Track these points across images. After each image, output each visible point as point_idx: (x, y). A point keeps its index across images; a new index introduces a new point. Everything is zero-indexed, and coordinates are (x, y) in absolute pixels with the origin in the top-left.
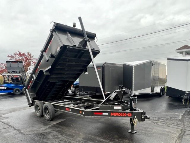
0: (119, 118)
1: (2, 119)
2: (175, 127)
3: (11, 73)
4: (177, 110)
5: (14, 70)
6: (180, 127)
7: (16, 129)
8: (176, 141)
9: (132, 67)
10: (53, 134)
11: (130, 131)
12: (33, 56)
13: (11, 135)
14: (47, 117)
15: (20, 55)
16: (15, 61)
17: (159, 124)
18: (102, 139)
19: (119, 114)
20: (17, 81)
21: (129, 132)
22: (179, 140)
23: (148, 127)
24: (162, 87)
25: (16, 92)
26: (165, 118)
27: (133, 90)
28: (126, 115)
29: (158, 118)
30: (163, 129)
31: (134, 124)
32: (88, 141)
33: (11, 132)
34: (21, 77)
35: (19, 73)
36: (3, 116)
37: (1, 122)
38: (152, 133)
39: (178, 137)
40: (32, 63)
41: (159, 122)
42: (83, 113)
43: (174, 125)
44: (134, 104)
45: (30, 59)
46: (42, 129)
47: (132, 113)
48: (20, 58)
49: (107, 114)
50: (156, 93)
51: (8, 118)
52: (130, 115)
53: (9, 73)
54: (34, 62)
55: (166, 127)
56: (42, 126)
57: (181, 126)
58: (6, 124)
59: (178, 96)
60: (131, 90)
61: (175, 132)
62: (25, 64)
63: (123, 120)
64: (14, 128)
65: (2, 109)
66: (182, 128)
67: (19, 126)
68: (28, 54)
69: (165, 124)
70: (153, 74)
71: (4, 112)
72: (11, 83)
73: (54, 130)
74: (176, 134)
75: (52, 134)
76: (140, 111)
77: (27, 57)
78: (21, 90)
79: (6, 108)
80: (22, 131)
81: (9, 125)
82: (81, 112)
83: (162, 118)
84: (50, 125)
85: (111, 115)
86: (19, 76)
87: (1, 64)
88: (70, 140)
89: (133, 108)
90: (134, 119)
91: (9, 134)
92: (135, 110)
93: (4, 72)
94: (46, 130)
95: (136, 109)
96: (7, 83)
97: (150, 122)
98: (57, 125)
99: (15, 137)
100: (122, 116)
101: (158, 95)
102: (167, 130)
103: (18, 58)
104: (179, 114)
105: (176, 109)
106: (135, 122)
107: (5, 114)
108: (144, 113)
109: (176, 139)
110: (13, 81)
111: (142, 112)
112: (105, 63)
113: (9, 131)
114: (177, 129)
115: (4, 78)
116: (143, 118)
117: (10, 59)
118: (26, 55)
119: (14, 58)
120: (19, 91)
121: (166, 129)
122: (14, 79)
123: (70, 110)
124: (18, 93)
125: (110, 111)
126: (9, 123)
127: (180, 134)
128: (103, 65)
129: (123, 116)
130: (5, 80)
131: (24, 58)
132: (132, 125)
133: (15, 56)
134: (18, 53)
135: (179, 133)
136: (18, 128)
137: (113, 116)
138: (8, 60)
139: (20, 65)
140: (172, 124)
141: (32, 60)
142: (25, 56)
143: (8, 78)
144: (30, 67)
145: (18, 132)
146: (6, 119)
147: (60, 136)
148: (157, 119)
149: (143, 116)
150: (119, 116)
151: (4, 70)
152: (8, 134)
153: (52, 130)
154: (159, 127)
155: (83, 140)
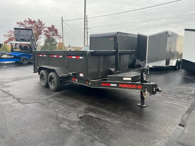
0: (128, 90)
1: (3, 88)
2: (185, 101)
3: (20, 41)
4: (191, 84)
5: (22, 38)
6: (190, 102)
7: (16, 97)
8: (184, 115)
9: (147, 37)
10: (54, 103)
11: (139, 104)
12: (44, 24)
13: (8, 104)
14: (52, 87)
15: (30, 22)
16: (24, 28)
17: (169, 97)
18: (104, 111)
19: (128, 86)
20: (26, 50)
21: (138, 106)
22: (187, 114)
23: (156, 100)
24: (178, 60)
25: (23, 61)
26: (176, 92)
27: (146, 63)
28: (136, 87)
29: (168, 91)
30: (172, 103)
31: (145, 97)
32: (89, 112)
33: (10, 100)
34: (30, 45)
35: (28, 41)
36: (5, 84)
37: (2, 90)
38: (159, 106)
39: (187, 111)
40: (43, 31)
41: (169, 95)
42: (90, 84)
43: (185, 100)
44: (145, 75)
45: (41, 27)
46: (43, 99)
47: (142, 85)
48: (30, 25)
49: (116, 85)
50: (172, 66)
51: (9, 86)
52: (140, 87)
53: (17, 41)
54: (44, 31)
55: (175, 100)
56: (44, 96)
57: (192, 100)
58: (6, 93)
59: (193, 70)
60: (144, 62)
61: (184, 106)
62: (35, 32)
63: (131, 93)
64: (13, 96)
65: (5, 77)
66: (192, 102)
67: (19, 95)
68: (39, 21)
69: (175, 97)
70: (168, 46)
71: (6, 81)
72: (19, 52)
73: (56, 100)
74: (185, 108)
75: (52, 104)
76: (152, 83)
77: (38, 25)
78: (29, 59)
79: (10, 77)
80: (21, 100)
81: (9, 94)
82: (87, 83)
83: (173, 92)
84: (53, 94)
85: (120, 87)
86: (27, 44)
87: (10, 31)
88: (71, 110)
89: (144, 80)
90: (144, 92)
91: (7, 102)
92: (146, 82)
93: (13, 40)
94: (47, 100)
95: (147, 80)
96: (15, 51)
97: (160, 95)
98: (60, 95)
99: (13, 106)
100: (131, 87)
101: (174, 69)
102: (176, 104)
103: (28, 26)
104: (193, 88)
105: (189, 84)
106: (145, 95)
107: (8, 83)
108: (156, 85)
109: (184, 113)
110: (21, 50)
111: (153, 85)
112: (118, 33)
113: (7, 100)
114: (187, 103)
115: (12, 46)
116: (154, 90)
117: (19, 26)
118: (37, 22)
119: (23, 25)
120: (27, 60)
121: (175, 102)
122: (23, 48)
123: (77, 81)
124: (25, 62)
125: (118, 82)
126: (10, 92)
127: (190, 108)
128: (116, 34)
129: (133, 88)
130: (12, 49)
131: (34, 25)
132: (142, 98)
133: (24, 23)
134: (28, 20)
135: (188, 107)
136: (18, 97)
137: (121, 87)
138: (17, 27)
139: (30, 33)
140: (183, 97)
141: (43, 28)
142: (35, 24)
143: (16, 46)
144: (41, 36)
145: (17, 101)
146: (7, 87)
147: (60, 106)
148: (167, 93)
149: (154, 88)
150: (128, 88)
151: (13, 37)
152: (5, 102)
153: (54, 100)
154: (168, 100)
155: (85, 111)
